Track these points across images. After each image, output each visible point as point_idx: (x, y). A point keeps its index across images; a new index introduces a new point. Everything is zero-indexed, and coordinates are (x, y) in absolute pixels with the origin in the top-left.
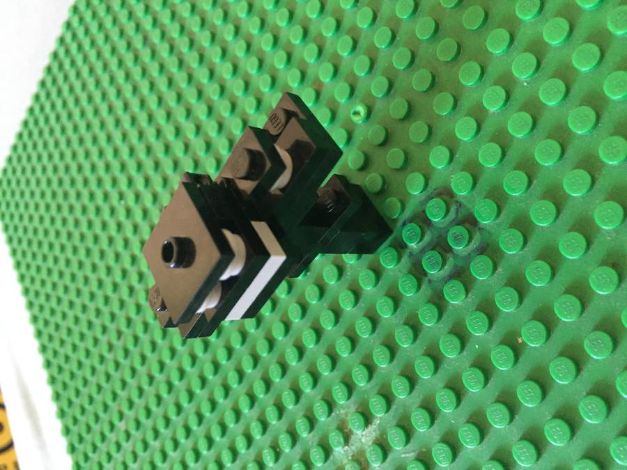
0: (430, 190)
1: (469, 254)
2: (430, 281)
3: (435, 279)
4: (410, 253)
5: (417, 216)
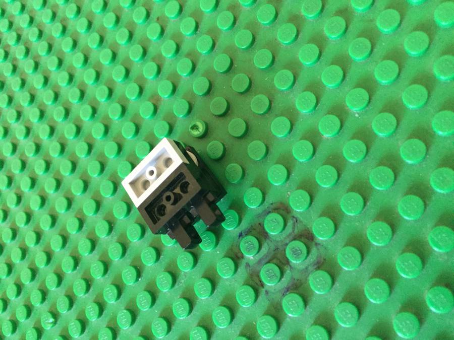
0: (267, 204)
1: (307, 268)
2: (267, 292)
3: (273, 291)
4: (246, 263)
5: (254, 229)
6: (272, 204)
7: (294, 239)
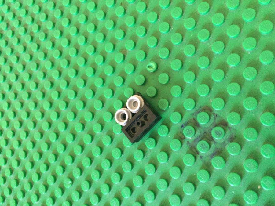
0: (197, 107)
2: (201, 157)
3: (205, 156)
4: (187, 142)
5: (191, 122)
6: (201, 107)
7: (216, 126)
